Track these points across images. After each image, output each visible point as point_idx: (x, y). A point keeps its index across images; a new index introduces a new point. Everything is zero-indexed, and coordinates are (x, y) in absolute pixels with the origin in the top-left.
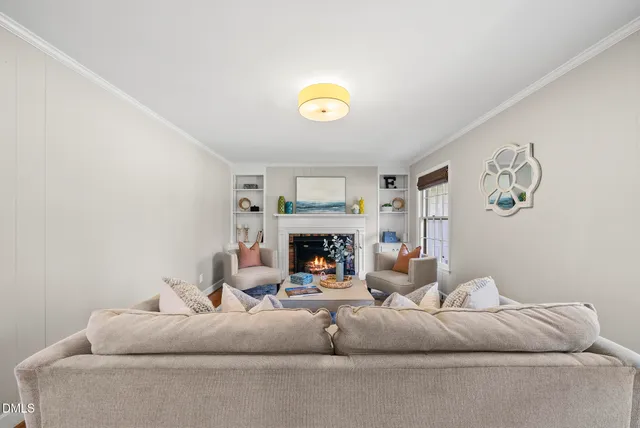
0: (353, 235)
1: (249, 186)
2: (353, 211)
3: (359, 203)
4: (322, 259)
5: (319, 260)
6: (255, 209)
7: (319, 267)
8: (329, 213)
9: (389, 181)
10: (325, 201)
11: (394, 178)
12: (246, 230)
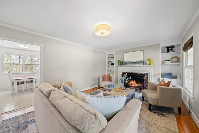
0: (147, 74)
1: (111, 58)
2: (146, 64)
3: (149, 60)
4: (134, 81)
5: (133, 82)
6: (113, 64)
7: (133, 84)
8: (135, 65)
9: (170, 49)
10: (134, 60)
11: (173, 47)
12: (111, 70)
